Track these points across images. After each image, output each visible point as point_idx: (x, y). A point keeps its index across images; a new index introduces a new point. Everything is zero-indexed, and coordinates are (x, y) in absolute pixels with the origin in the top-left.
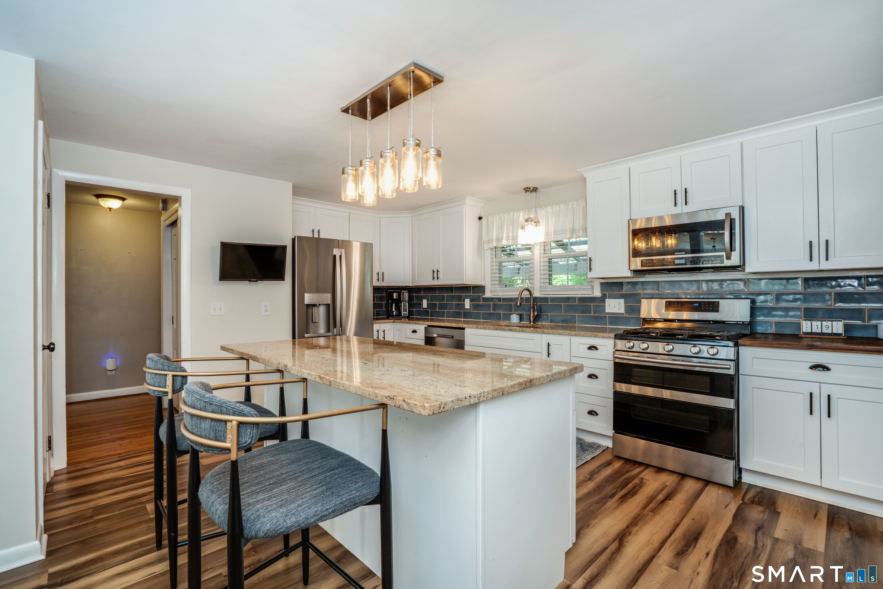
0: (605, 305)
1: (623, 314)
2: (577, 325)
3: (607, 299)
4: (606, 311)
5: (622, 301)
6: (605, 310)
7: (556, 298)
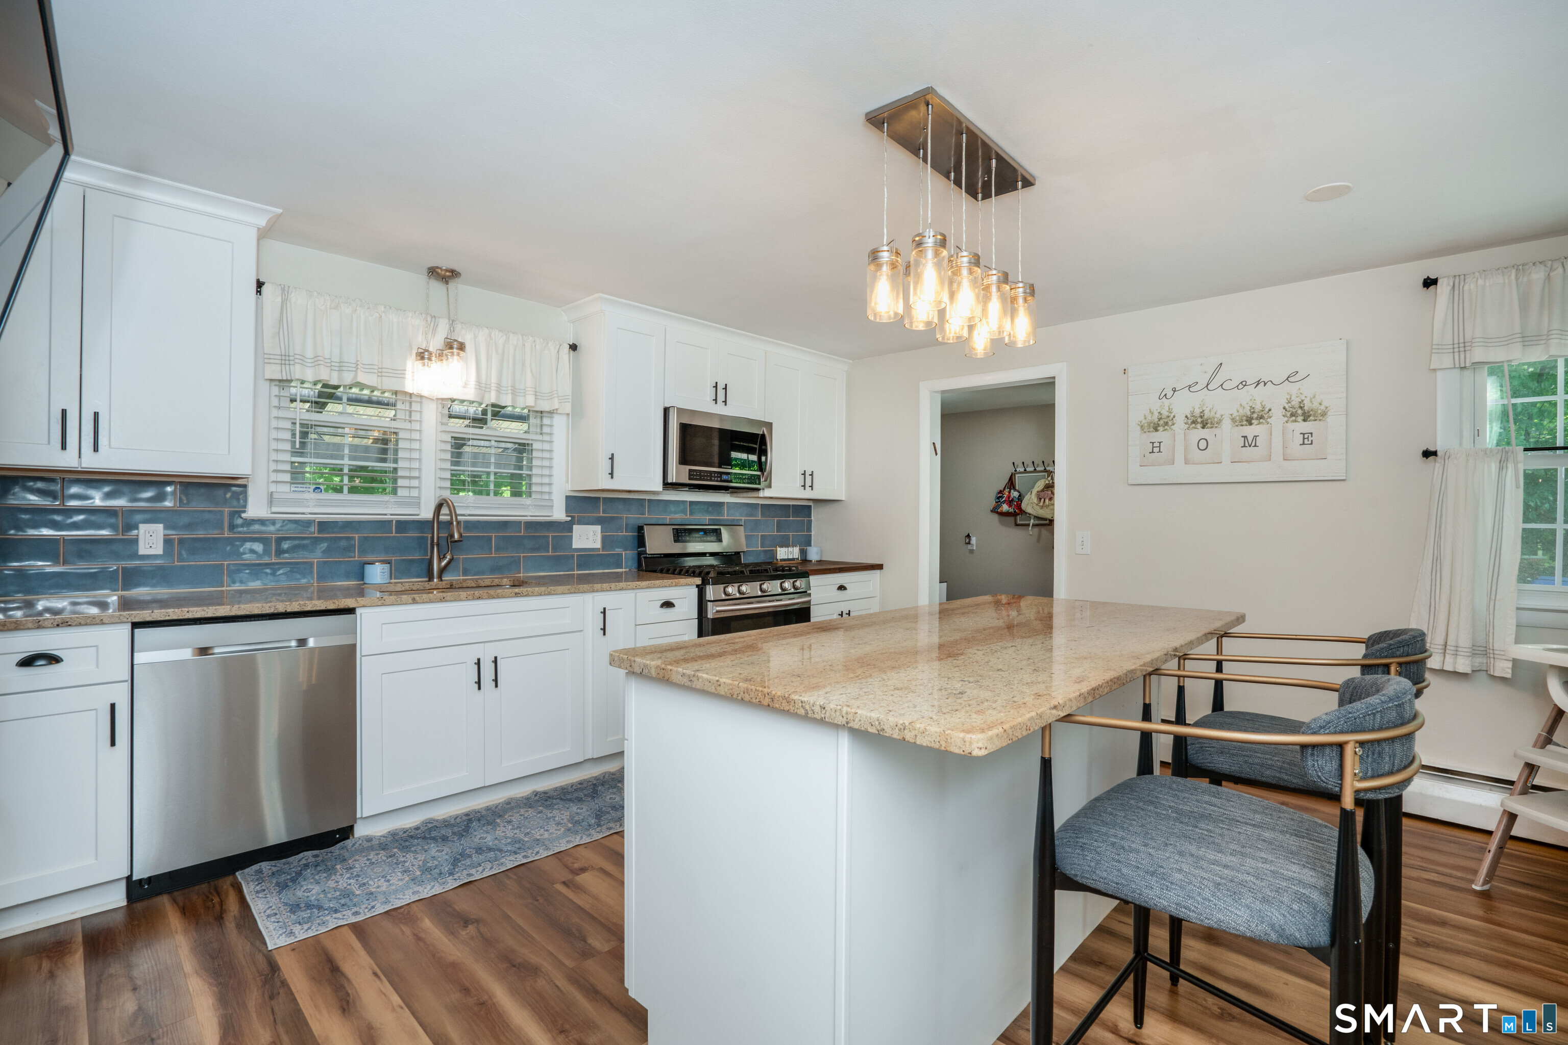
0: (572, 536)
1: (598, 549)
2: (522, 575)
3: (575, 524)
4: (574, 546)
5: (598, 528)
6: (572, 545)
7: (479, 522)
